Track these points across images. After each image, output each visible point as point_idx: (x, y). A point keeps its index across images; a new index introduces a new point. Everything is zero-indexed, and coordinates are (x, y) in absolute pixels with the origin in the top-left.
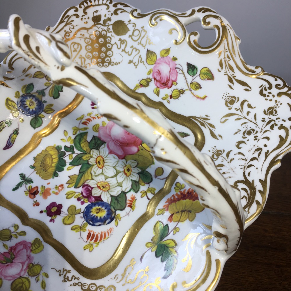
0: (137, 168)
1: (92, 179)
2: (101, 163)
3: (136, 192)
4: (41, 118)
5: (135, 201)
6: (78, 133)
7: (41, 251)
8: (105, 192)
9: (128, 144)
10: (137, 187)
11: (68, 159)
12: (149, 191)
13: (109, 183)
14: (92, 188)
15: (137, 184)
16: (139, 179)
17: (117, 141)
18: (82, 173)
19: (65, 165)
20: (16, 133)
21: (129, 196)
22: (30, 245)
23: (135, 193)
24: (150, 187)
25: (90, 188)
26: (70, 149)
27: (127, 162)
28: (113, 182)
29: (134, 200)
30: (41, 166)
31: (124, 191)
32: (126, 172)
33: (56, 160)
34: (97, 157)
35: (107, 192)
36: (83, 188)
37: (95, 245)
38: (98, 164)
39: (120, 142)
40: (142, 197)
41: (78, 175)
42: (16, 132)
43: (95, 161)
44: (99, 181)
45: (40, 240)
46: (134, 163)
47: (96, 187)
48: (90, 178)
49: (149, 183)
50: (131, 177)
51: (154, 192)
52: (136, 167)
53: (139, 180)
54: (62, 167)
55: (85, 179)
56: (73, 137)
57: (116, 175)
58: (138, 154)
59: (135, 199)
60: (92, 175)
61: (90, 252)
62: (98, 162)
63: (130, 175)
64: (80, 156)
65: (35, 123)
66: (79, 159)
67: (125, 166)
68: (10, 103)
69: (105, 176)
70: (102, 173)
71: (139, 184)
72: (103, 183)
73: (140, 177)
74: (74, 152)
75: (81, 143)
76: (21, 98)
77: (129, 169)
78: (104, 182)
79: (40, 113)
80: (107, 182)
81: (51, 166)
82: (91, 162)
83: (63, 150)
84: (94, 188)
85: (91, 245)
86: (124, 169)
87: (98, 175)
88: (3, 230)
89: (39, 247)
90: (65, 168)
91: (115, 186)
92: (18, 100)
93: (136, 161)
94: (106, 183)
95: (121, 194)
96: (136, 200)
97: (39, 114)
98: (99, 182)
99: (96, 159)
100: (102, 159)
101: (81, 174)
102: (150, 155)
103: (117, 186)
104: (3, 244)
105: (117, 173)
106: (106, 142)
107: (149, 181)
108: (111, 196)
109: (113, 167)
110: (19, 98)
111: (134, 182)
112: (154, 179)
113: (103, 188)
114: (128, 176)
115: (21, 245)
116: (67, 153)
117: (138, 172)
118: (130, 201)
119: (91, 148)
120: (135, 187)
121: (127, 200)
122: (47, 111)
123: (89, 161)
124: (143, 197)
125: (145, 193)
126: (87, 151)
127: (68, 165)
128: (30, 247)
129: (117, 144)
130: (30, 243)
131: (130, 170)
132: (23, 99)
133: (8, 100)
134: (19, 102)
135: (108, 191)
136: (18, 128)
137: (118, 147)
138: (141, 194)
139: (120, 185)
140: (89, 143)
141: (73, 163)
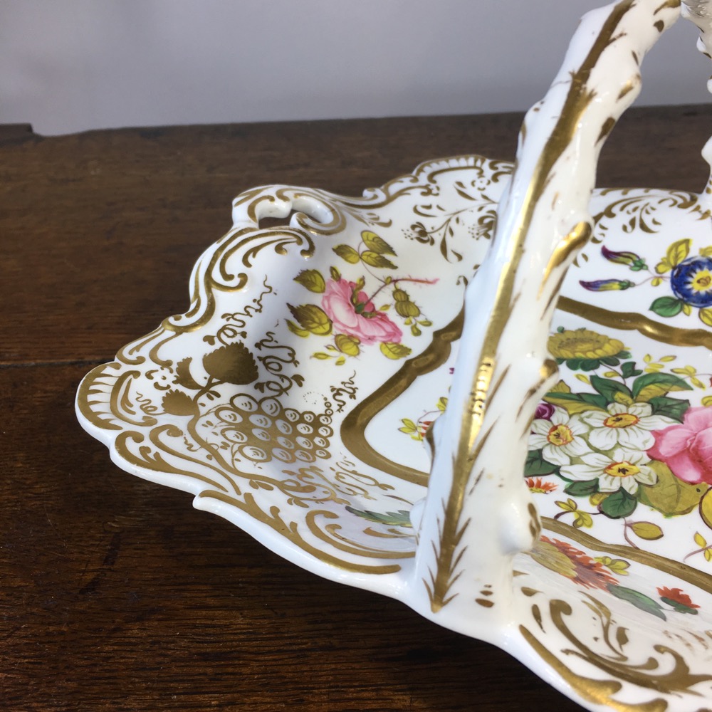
0: (636, 485)
1: (571, 416)
2: (618, 424)
3: (567, 491)
4: (682, 309)
5: (541, 492)
6: (681, 376)
7: (386, 356)
8: (546, 440)
9: (700, 461)
10: (581, 490)
11: (602, 371)
12: (580, 516)
13: (573, 443)
14: (548, 419)
15: (592, 490)
16: (606, 493)
17: (696, 441)
18: (580, 397)
19: (585, 368)
20: (623, 286)
21: (551, 479)
22: (395, 340)
23: (564, 489)
24: (593, 517)
25: (546, 415)
26: (630, 370)
27: (645, 465)
28: (579, 447)
29: (543, 491)
30: (568, 339)
31: (561, 469)
32: (616, 468)
33: (590, 355)
34: (631, 415)
35: (548, 442)
36: (543, 404)
37: (416, 435)
38: (615, 418)
39: (697, 446)
40: (557, 503)
41: (571, 394)
42: (625, 285)
43: (619, 412)
44: (570, 427)
45: (409, 354)
46: (650, 478)
47: (552, 424)
48: (571, 412)
49: (601, 512)
50: (606, 478)
51: (581, 526)
52: (639, 483)
53: (602, 493)
54: (579, 366)
55: (566, 406)
56: (666, 370)
57: (597, 451)
58: (680, 482)
59: (548, 492)
60: (582, 412)
61: (399, 429)
62: (620, 417)
63: (610, 475)
64: (621, 387)
65: (663, 306)
66: (613, 388)
67: (632, 462)
68: (682, 247)
69: (588, 435)
70: (592, 428)
71: (590, 493)
72: (568, 433)
73: (614, 493)
74: (624, 377)
75: (656, 384)
76: (704, 259)
77: (627, 471)
78: (571, 435)
79: (692, 304)
80: (573, 439)
81: (576, 352)
82: (613, 407)
83: (622, 361)
84: (550, 421)
85: (415, 429)
86: (622, 463)
87: (585, 423)
88: (417, 307)
89: (394, 353)
90: (580, 371)
91: (567, 452)
92: (696, 257)
93: (658, 481)
94: (569, 439)
95: (551, 466)
96: (545, 493)
97: (689, 303)
98: (567, 427)
99: (627, 414)
100: (632, 422)
101: (576, 397)
102: (689, 506)
103: (570, 457)
104: (389, 304)
105: (606, 451)
106: (682, 423)
107: (609, 513)
108: (540, 451)
109: (618, 443)
110: (703, 256)
111: (594, 484)
112: (621, 521)
113: (555, 435)
114: (605, 472)
115: (394, 329)
116: (618, 369)
117: (626, 488)
118: (539, 483)
119: (653, 402)
120: (581, 488)
121: (539, 478)
122: (705, 315)
123: (616, 404)
124: (558, 505)
125: (572, 508)
126: (639, 397)
127: (588, 374)
128: (391, 340)
129: (689, 443)
130: (400, 341)
131: (624, 474)
132: (704, 263)
133: (687, 242)
134: (693, 260)
135: (551, 443)
136: (636, 283)
137: (682, 444)
138: (566, 501)
139: (573, 461)
140: (664, 396)
141: (594, 381)
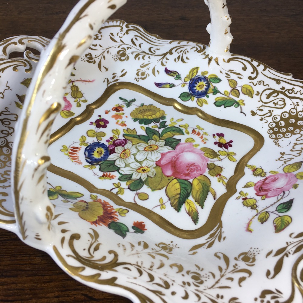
0: (147, 176)
1: (132, 145)
2: (150, 149)
3: (119, 179)
4: (191, 98)
5: (109, 179)
6: (182, 128)
7: (62, 117)
8: (119, 156)
9: (175, 167)
10: (125, 179)
11: (151, 125)
12: (120, 190)
13: (129, 157)
14: (123, 146)
15: (129, 179)
16: (134, 180)
17: (176, 158)
18: (139, 137)
19: (145, 124)
20: (171, 86)
21: (116, 174)
22: (68, 109)
23: (118, 178)
24: (125, 190)
25: (123, 145)
26: (163, 125)
27: (153, 168)
28: (131, 159)
29: (110, 178)
30: (144, 109)
31: (120, 169)
32: (141, 169)
33: (150, 117)
34: (156, 145)
35: (119, 157)
36: (124, 140)
37: (67, 153)
38: (149, 147)
39: (176, 160)
40: (113, 184)
41: (136, 135)
42: (172, 86)
43: (152, 144)
44: (130, 150)
45: (73, 116)
46: (153, 174)
47: (124, 149)
48: (133, 143)
49: (129, 188)
50: (136, 173)
51: (119, 194)
52: (148, 176)
53: (132, 180)
54: (143, 123)
55: (132, 140)
56: (177, 126)
57: (137, 161)
58: (163, 176)
59: (112, 179)
60: (138, 144)
61: (60, 150)
62: (151, 146)
63: (138, 172)
64: (156, 133)
65: (184, 96)
66: (154, 133)
67: (148, 167)
68: (195, 71)
69: (136, 154)
70: (139, 151)
71: (128, 180)
72: (129, 153)
73: (136, 180)
74: (159, 128)
75: (171, 132)
76: (202, 77)
77: (145, 170)
78: (130, 154)
79: (195, 96)
80: (130, 156)
81: (144, 116)
82: (150, 142)
83: (161, 121)
84: (124, 147)
85: (67, 150)
86: (145, 167)
87: (137, 149)
88: (82, 93)
89: (66, 115)
90: (143, 125)
91: (125, 162)
92: (200, 75)
93: (155, 175)
94: (129, 155)
95: (117, 168)
96: (110, 179)
97: (194, 95)
98: (129, 150)
99: (155, 145)
100: (155, 149)
101: (138, 137)
102: (163, 186)
103: (126, 164)
104: (68, 92)
105: (140, 161)
106: (174, 150)
107: (131, 189)
108: (115, 161)
109: (146, 158)
110: (202, 75)
111: (130, 176)
112: (135, 192)
113: (123, 154)
114: (137, 171)
115: (68, 104)
116: (158, 124)
117: (142, 178)
118: (110, 175)
119: (166, 140)
120: (125, 178)
121: (110, 173)
122: (199, 101)
123: (152, 140)
124: (114, 185)
125: (118, 186)
126: (162, 137)
127: (145, 126)
128: (66, 109)
129: (173, 158)
130: (70, 109)
131: (144, 172)
132: (202, 79)
133: (197, 68)
134: (198, 77)
135: (121, 157)
136: (176, 85)
137: (171, 159)
138: (117, 183)
139: (127, 165)
140: (172, 138)
141: (147, 130)
